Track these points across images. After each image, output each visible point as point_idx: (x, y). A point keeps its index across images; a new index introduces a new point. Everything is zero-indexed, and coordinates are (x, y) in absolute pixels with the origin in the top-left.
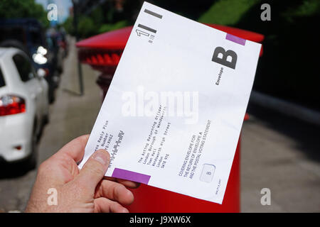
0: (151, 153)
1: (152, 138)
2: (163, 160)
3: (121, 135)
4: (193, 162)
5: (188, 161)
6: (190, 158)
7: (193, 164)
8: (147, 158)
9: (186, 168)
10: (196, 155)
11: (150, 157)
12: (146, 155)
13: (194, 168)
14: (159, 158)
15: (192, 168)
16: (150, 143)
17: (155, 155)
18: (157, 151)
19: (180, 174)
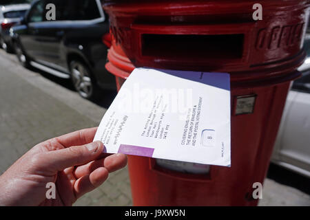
0: (153, 126)
1: (152, 115)
2: (165, 131)
3: (125, 118)
4: (193, 130)
5: (188, 129)
6: (189, 126)
7: (193, 132)
8: (149, 130)
9: (187, 136)
10: (194, 123)
11: (152, 129)
12: (148, 128)
13: (195, 134)
14: (160, 130)
15: (193, 136)
16: (151, 119)
17: (157, 128)
18: (158, 124)
19: (183, 143)
